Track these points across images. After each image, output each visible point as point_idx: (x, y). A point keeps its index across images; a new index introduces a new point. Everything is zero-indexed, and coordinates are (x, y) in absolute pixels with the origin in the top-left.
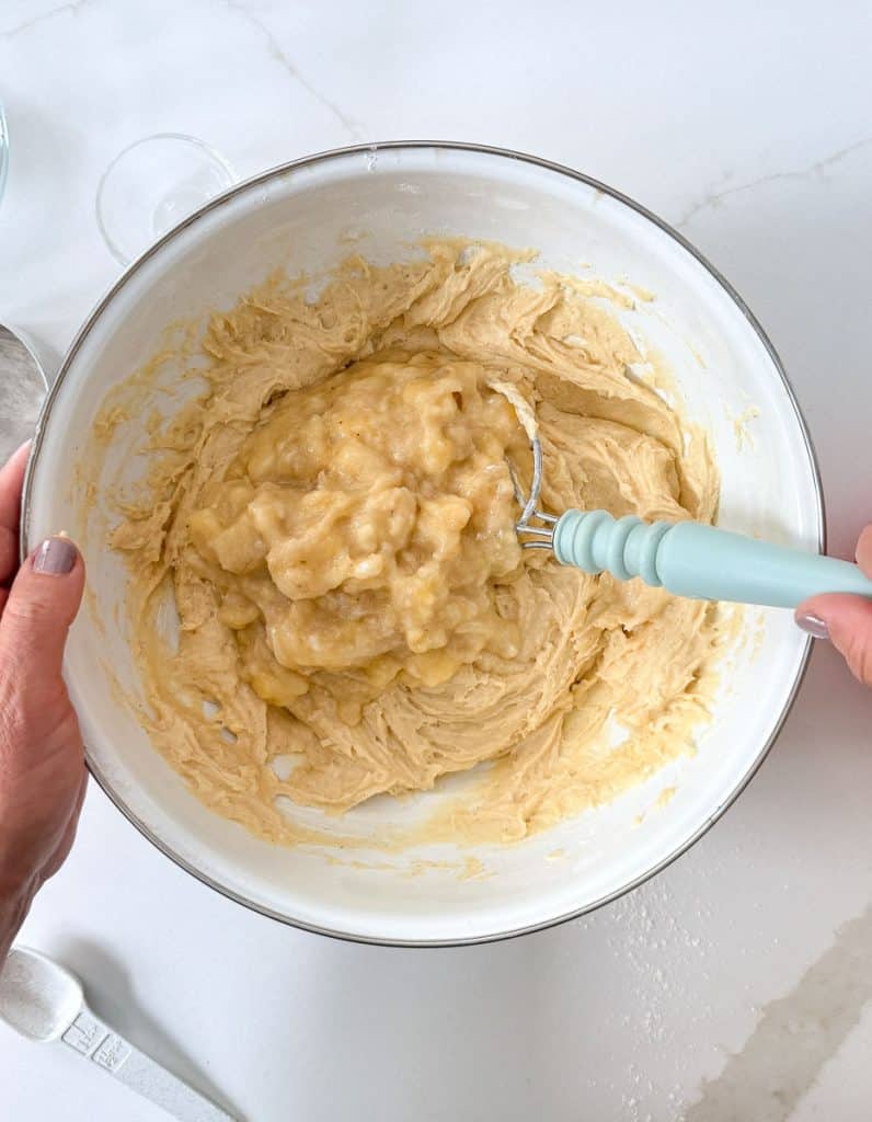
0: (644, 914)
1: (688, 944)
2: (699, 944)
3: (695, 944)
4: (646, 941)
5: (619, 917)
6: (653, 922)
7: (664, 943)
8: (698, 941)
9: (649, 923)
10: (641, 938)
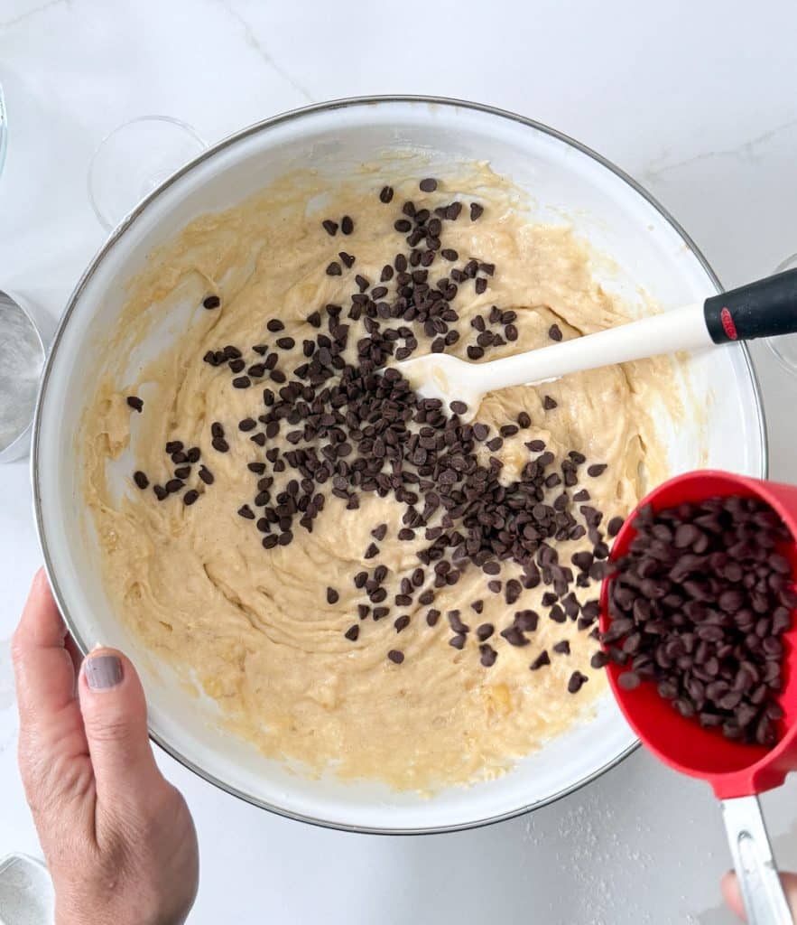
0: (589, 830)
1: (630, 858)
2: (640, 858)
3: (636, 857)
4: (591, 855)
5: (567, 832)
6: (597, 838)
7: (607, 856)
8: (638, 854)
9: (594, 838)
10: (586, 852)
